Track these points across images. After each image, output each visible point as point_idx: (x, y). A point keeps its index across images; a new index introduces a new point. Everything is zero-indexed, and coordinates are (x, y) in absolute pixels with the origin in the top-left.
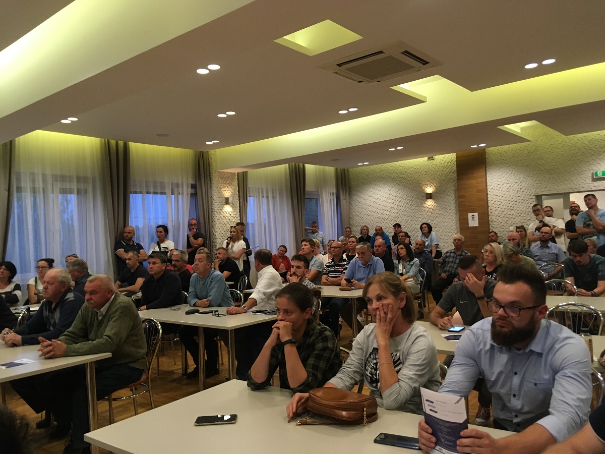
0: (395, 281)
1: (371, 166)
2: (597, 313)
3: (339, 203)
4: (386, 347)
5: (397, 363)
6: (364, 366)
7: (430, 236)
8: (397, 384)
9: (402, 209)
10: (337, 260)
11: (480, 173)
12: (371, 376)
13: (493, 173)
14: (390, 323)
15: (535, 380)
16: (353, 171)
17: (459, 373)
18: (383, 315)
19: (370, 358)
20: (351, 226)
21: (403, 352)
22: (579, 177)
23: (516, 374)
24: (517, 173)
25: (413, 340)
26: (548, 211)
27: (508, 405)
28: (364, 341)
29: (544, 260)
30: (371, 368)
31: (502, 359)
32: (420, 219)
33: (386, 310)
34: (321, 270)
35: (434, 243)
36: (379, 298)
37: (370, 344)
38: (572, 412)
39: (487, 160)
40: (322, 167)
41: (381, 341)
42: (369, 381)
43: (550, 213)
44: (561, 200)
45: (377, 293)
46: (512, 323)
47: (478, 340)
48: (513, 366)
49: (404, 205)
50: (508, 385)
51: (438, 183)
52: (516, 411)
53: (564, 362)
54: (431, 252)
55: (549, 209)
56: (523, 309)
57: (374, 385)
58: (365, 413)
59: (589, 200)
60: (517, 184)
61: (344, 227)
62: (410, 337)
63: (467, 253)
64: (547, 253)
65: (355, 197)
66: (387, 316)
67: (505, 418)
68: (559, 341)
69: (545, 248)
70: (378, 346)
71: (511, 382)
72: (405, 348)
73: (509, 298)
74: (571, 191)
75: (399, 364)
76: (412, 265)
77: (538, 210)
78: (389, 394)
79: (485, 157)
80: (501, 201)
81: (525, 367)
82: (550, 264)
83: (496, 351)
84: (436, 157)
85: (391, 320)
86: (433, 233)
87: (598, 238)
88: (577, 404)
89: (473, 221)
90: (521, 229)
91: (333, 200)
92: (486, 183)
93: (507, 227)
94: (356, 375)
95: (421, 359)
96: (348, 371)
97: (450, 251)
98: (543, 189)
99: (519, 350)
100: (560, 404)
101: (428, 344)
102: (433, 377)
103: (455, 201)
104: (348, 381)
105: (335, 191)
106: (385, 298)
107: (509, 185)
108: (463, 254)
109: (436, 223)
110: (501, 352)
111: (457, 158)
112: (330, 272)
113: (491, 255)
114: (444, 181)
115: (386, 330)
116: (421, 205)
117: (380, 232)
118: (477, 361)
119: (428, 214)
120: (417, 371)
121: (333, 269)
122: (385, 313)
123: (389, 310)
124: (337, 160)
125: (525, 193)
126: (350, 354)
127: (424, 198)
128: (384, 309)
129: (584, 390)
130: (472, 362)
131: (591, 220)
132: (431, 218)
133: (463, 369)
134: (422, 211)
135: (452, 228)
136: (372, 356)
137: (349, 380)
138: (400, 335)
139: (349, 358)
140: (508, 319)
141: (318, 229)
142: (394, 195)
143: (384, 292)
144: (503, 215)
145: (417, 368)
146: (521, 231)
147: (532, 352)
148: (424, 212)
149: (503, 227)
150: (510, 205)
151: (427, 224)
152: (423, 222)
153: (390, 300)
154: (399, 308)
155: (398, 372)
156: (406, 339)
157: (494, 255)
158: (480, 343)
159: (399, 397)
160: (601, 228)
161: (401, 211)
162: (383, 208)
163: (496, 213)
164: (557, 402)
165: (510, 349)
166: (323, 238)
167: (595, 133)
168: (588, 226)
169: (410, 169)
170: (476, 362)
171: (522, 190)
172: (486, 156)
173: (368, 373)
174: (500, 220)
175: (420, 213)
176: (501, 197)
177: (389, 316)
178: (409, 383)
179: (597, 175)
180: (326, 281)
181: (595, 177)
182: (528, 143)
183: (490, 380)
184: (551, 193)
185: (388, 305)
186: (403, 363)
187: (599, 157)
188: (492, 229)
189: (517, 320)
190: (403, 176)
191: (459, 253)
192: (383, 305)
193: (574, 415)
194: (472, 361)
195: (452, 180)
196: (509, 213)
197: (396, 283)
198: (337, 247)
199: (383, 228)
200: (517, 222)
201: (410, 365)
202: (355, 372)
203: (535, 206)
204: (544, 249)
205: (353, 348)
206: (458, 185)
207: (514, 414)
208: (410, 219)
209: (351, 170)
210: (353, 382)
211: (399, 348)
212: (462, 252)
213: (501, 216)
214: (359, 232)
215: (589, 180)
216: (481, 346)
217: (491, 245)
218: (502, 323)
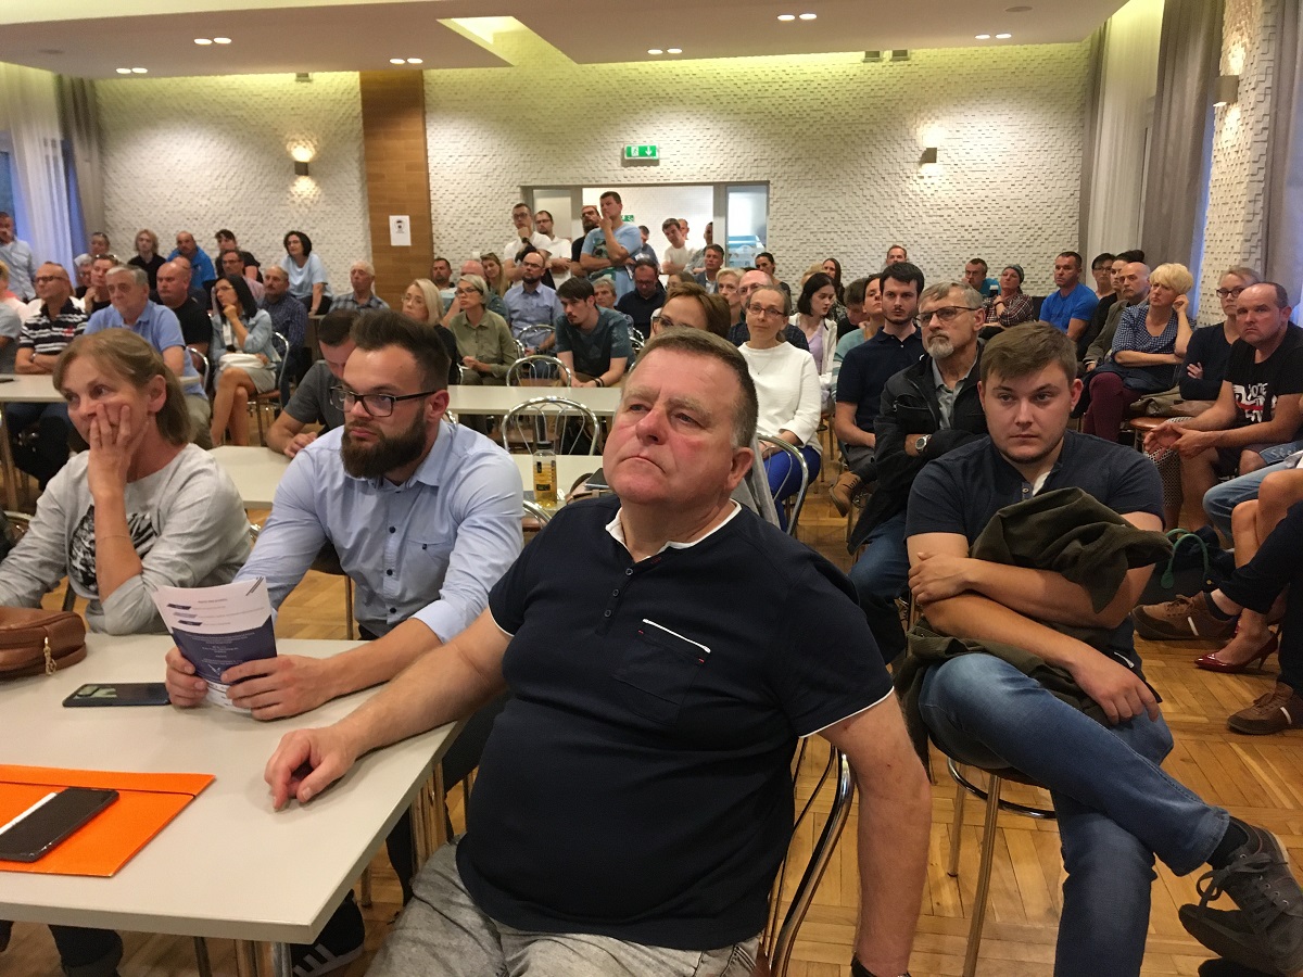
0: (139, 349)
1: (154, 80)
2: (589, 417)
3: (71, 170)
4: (115, 503)
5: (143, 535)
6: (67, 549)
7: (308, 261)
8: (138, 577)
9: (239, 196)
10: (57, 311)
11: (411, 126)
12: (83, 568)
13: (439, 128)
14: (126, 447)
15: (424, 538)
16: (105, 86)
17: (281, 540)
18: (105, 429)
19: (83, 529)
20: (108, 229)
21: (159, 510)
22: (598, 155)
23: (393, 530)
24: (486, 135)
25: (182, 482)
26: (544, 221)
27: (377, 591)
28: (66, 494)
29: (528, 319)
30: (84, 553)
31: (367, 504)
32: (284, 222)
33: (114, 419)
34: (13, 335)
35: (318, 280)
36: (96, 391)
37: (82, 498)
38: (478, 591)
39: (427, 98)
40: (15, 68)
41: (99, 491)
42: (81, 580)
43: (547, 225)
44: (568, 200)
45: (90, 378)
46: (378, 429)
47: (319, 472)
48: (387, 515)
49: (244, 186)
50: (378, 554)
51: (321, 139)
52: (391, 601)
53: (472, 501)
54: (309, 301)
55: (545, 217)
56: (398, 399)
57: (92, 587)
58: (47, 648)
59: (608, 204)
60: (487, 159)
61: (91, 234)
62: (175, 477)
63: (380, 303)
64: (535, 305)
65: (116, 155)
66: (118, 432)
67: (373, 617)
68: (468, 462)
69: (531, 295)
70: (96, 501)
71: (385, 548)
72: (164, 501)
73: (374, 380)
74: (585, 183)
75: (150, 536)
76: (254, 326)
77: (523, 215)
78: (116, 603)
79: (423, 91)
80: (456, 193)
81: (408, 519)
82: (537, 328)
83: (356, 491)
84: (314, 76)
85: (129, 441)
86: (314, 256)
87: (614, 278)
88: (489, 576)
89: (401, 234)
90: (490, 259)
91: (55, 159)
92: (426, 151)
93: (469, 250)
94: (45, 570)
95: (196, 520)
96: (22, 563)
97: (344, 298)
98: (534, 175)
99: (398, 484)
100: (460, 579)
101: (214, 489)
102: (230, 557)
103: (360, 185)
104: (23, 587)
105: (58, 137)
106: (113, 390)
107: (471, 159)
108: (373, 303)
109: (320, 233)
110: (365, 491)
111: (362, 83)
112: (39, 341)
113: (417, 306)
114: (335, 135)
115: (114, 465)
116: (284, 188)
117: (187, 248)
118: (317, 513)
119: (301, 210)
120: (187, 547)
121: (46, 333)
122: (112, 425)
123: (123, 417)
124: (56, 52)
125: (502, 178)
126: (31, 526)
127: (292, 171)
128: (108, 416)
129: (504, 548)
130: (309, 516)
131: (604, 243)
132: (308, 221)
133: (286, 534)
134: (288, 202)
135: (356, 247)
136: (86, 526)
137: (28, 583)
138: (155, 470)
139: (27, 535)
140: (373, 423)
141: (15, 232)
142: (219, 160)
143: (109, 375)
144: (459, 224)
145: (190, 540)
146: (491, 265)
147: (419, 484)
148: (292, 205)
149: (459, 250)
150: (473, 204)
151: (301, 235)
152: (290, 229)
153: (124, 394)
154: (149, 413)
155: (142, 556)
156: (166, 482)
157: (422, 305)
158: (324, 476)
159: (141, 606)
160: (617, 257)
161: (236, 199)
162: (191, 189)
163: (447, 219)
164: (455, 576)
165: (382, 484)
166: (30, 257)
167: (630, 65)
168: (600, 253)
169: (256, 98)
170: (316, 515)
171: (497, 173)
172: (426, 88)
173: (77, 564)
174: (454, 233)
175: (283, 208)
176: (455, 183)
177: (124, 431)
178: (167, 574)
179: (629, 155)
180: (28, 364)
181: (626, 158)
182: (507, 70)
183: (344, 549)
184: (549, 184)
185: (119, 407)
186: (157, 534)
187: (635, 117)
188: (438, 253)
189: (391, 424)
190: (237, 113)
191: (364, 301)
192: (106, 407)
193: (480, 596)
194: (307, 514)
195: (354, 134)
196: (471, 220)
197: (137, 354)
198: (51, 278)
199: (195, 238)
200: (486, 241)
201: (172, 536)
202: (43, 564)
203: (518, 206)
204: (530, 298)
205: (38, 510)
206: (367, 148)
207: (389, 608)
208: (260, 221)
209: (101, 84)
210: (38, 586)
211: (150, 502)
212: (371, 299)
213: (455, 227)
214: (132, 245)
215: (617, 164)
216: (326, 484)
217: (417, 285)
218: (360, 432)
